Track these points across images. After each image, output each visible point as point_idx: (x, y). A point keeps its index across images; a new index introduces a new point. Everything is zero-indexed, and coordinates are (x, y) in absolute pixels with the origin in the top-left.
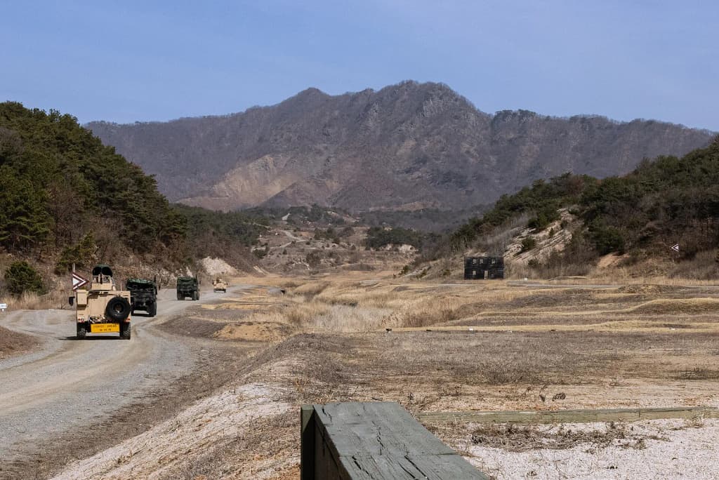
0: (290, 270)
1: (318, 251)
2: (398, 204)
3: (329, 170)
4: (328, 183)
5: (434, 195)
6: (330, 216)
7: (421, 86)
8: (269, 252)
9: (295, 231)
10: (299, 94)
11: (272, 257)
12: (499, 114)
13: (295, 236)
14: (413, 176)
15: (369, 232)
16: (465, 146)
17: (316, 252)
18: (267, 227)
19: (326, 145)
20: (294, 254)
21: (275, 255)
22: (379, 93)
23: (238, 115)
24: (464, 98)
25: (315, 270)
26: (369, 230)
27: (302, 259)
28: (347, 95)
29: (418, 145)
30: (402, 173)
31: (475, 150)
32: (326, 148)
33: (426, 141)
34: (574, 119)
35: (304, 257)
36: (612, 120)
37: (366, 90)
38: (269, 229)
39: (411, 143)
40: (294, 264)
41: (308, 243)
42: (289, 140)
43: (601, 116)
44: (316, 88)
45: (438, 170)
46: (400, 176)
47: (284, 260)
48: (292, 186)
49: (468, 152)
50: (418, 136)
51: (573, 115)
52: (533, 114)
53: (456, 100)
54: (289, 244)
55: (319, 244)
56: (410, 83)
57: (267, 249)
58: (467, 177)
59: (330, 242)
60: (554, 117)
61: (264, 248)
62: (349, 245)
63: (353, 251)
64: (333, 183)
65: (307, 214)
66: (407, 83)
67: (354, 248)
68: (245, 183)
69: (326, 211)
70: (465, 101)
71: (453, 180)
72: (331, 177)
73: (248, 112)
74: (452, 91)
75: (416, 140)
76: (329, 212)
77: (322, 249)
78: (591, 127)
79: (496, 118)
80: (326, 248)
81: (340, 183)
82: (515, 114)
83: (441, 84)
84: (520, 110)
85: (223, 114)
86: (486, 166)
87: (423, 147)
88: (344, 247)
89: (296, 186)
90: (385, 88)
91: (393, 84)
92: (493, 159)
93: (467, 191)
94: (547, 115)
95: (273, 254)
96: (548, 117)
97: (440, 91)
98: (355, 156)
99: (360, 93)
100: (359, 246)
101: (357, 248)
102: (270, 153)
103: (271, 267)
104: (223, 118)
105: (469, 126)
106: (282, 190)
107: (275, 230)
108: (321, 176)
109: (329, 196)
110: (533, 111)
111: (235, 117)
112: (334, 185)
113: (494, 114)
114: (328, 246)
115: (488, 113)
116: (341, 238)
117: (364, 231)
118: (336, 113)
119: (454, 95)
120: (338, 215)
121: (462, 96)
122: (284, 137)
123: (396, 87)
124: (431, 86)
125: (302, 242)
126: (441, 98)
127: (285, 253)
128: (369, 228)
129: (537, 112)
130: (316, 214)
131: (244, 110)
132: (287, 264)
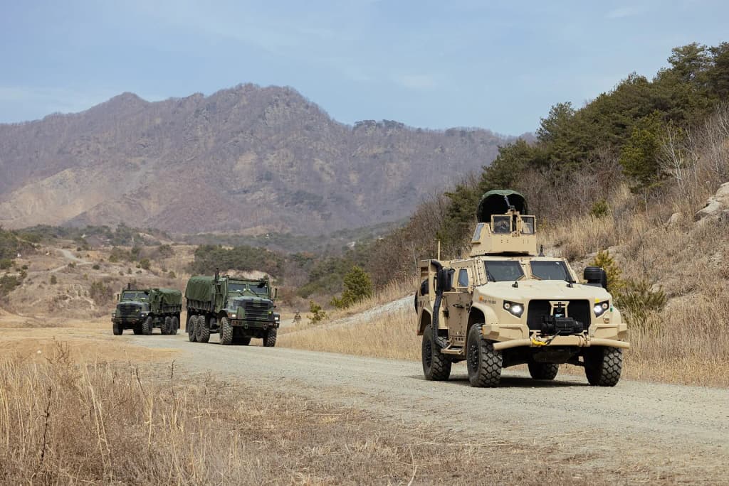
0: (60, 309)
1: (111, 279)
2: (236, 228)
3: (146, 188)
4: (145, 203)
5: (282, 218)
6: (142, 239)
7: (263, 90)
8: (26, 279)
9: (79, 250)
10: (111, 100)
11: (31, 288)
12: (359, 124)
13: (78, 256)
14: (254, 196)
15: (197, 252)
16: (318, 163)
17: (107, 280)
18: (36, 245)
19: (143, 158)
20: (68, 283)
21: (36, 285)
22: (210, 98)
23: (34, 123)
24: (317, 106)
25: (103, 309)
26: (198, 250)
27: (83, 291)
28: (171, 101)
29: (261, 160)
30: (239, 193)
31: (331, 167)
32: (144, 162)
33: (269, 155)
34: (451, 133)
35: (84, 289)
36: (497, 134)
37: (195, 95)
38: (38, 247)
39: (251, 157)
40: (67, 301)
41: (96, 267)
42: (97, 152)
43: (483, 130)
44: (133, 92)
45: (285, 190)
46: (238, 196)
47: (51, 293)
48: (98, 207)
49: (322, 169)
50: (260, 149)
51: (449, 127)
52: (400, 126)
53: (307, 107)
54: (63, 267)
55: (115, 269)
56: (249, 86)
57: (24, 275)
58: (322, 198)
59: (133, 266)
60: (427, 129)
61: (18, 274)
62: (164, 270)
63: (171, 280)
64: (152, 204)
65: (110, 236)
66: (246, 86)
67: (172, 275)
68: (37, 204)
69: (138, 231)
70: (317, 109)
71: (306, 201)
72: (147, 196)
73: (46, 119)
74: (301, 97)
75: (258, 154)
76: (141, 234)
77: (118, 276)
78: (473, 141)
79: (355, 128)
80: (126, 275)
81: (160, 205)
82: (379, 125)
83: (287, 88)
84: (384, 121)
85: (15, 122)
86: (346, 186)
87: (266, 163)
88: (156, 274)
89: (102, 207)
90: (219, 92)
91: (228, 88)
92: (354, 178)
93: (323, 215)
94: (418, 127)
95: (32, 283)
96: (419, 129)
97: (288, 97)
98: (180, 172)
99: (188, 98)
100: (180, 273)
101: (177, 275)
102: (71, 167)
103: (27, 304)
104: (14, 126)
105: (323, 139)
106: (84, 211)
107: (47, 248)
108: (135, 195)
109: (146, 220)
110: (401, 122)
111: (30, 125)
112: (153, 207)
113: (353, 125)
114: (130, 272)
115: (346, 123)
116: (152, 262)
117: (190, 252)
118: (158, 121)
119: (304, 101)
120: (152, 237)
121: (313, 103)
122: (91, 148)
123: (232, 91)
124: (275, 90)
125: (87, 266)
126: (288, 105)
127: (53, 281)
128: (197, 247)
129: (405, 123)
130: (123, 235)
131: (41, 118)
132: (56, 301)
